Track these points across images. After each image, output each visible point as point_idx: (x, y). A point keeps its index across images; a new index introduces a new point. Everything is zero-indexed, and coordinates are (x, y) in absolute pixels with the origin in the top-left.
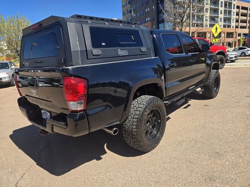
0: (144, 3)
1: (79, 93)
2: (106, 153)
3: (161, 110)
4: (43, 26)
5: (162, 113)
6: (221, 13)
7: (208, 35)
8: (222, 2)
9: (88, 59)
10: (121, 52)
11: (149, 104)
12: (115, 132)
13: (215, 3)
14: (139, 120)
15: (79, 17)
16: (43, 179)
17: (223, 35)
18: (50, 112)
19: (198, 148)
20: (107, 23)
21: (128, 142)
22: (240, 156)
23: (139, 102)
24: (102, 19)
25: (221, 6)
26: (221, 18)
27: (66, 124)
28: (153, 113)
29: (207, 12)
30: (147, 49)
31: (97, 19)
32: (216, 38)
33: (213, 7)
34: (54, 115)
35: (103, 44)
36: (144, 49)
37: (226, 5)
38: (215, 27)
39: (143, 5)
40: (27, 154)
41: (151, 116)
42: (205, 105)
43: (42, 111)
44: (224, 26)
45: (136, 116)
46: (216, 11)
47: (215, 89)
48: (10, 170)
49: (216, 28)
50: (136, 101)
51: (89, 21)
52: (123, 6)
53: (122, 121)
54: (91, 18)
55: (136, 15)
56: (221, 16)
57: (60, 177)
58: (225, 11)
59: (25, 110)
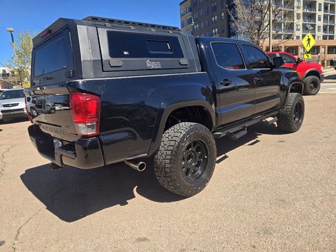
0: (210, 10)
1: (90, 112)
2: (135, 197)
3: (208, 143)
4: (53, 33)
5: (209, 147)
6: (320, 19)
7: (301, 50)
8: (320, 4)
9: (103, 71)
10: (151, 63)
11: (188, 133)
12: (141, 167)
13: (310, 5)
14: (175, 154)
15: (95, 19)
16: (51, 225)
17: (322, 50)
18: (62, 141)
19: (257, 194)
20: (132, 27)
21: (161, 182)
22: (314, 205)
23: (176, 130)
24: (127, 23)
25: (320, 10)
26: (319, 27)
27: (75, 154)
28: (197, 146)
29: (298, 18)
30: (189, 61)
31: (119, 22)
32: (308, 53)
33: (308, 11)
34: (65, 143)
35: (125, 53)
36: (184, 61)
37: (326, 8)
38: (306, 38)
39: (208, 12)
40: (37, 197)
41: (194, 149)
42: (280, 142)
43: (54, 141)
44: (325, 38)
45: (171, 148)
46: (311, 17)
47: (297, 119)
48: (15, 213)
49: (309, 39)
50: (173, 128)
51: (108, 24)
52: (182, 15)
53: (151, 153)
54: (111, 21)
55: (200, 25)
56: (320, 23)
57: (72, 223)
58: (325, 17)
59: (34, 140)
